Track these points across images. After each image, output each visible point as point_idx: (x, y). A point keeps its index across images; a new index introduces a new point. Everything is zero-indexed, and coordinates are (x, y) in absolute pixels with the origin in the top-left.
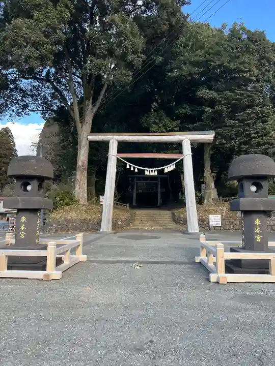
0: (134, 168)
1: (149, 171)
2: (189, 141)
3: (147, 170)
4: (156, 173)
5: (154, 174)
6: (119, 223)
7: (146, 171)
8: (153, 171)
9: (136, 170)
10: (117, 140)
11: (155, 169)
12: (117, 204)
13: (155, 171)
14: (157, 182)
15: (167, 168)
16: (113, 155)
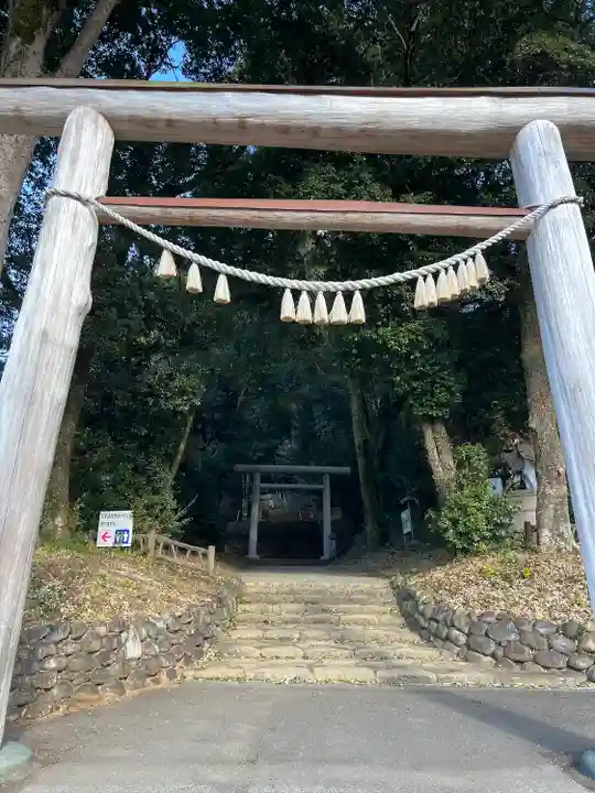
0: (209, 276)
1: (313, 295)
2: (557, 131)
3: (296, 294)
4: (359, 313)
5: (340, 314)
6: (133, 650)
7: (288, 297)
8: (340, 300)
9: (222, 292)
10: (112, 120)
11: (349, 284)
12: (167, 547)
13: (348, 296)
14: (321, 486)
15: (430, 279)
16: (73, 191)
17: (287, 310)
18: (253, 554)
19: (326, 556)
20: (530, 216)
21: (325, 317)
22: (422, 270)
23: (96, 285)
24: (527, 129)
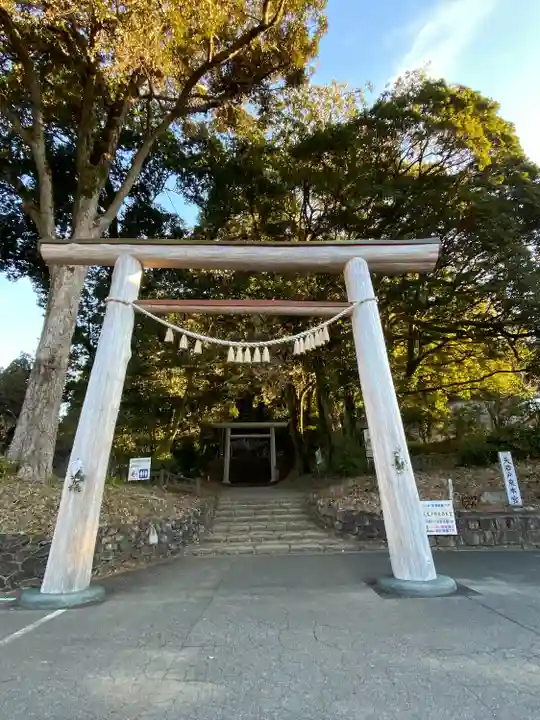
0: (191, 341)
2: (366, 263)
3: (236, 348)
5: (257, 358)
7: (231, 351)
8: (257, 351)
9: (198, 349)
11: (261, 344)
14: (268, 435)
15: (301, 340)
16: (122, 300)
17: (231, 357)
18: (226, 480)
19: (273, 480)
20: (352, 307)
21: (249, 361)
22: (298, 336)
23: (133, 347)
24: (350, 263)
